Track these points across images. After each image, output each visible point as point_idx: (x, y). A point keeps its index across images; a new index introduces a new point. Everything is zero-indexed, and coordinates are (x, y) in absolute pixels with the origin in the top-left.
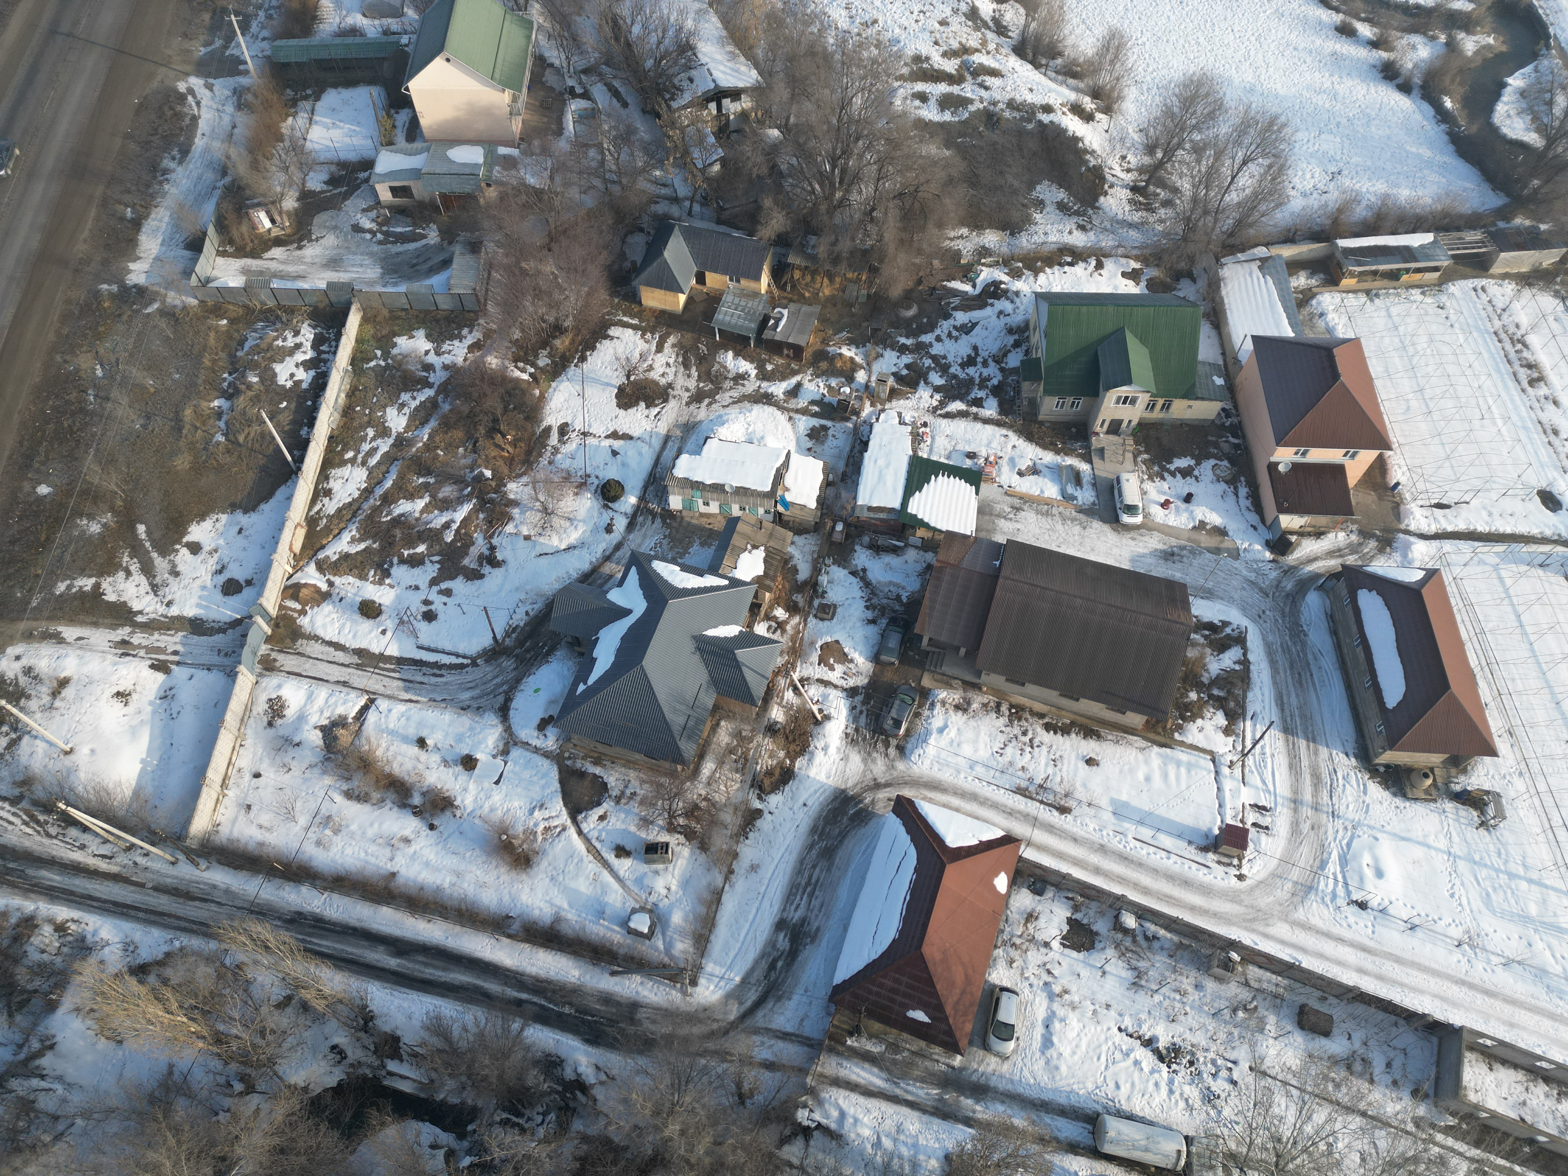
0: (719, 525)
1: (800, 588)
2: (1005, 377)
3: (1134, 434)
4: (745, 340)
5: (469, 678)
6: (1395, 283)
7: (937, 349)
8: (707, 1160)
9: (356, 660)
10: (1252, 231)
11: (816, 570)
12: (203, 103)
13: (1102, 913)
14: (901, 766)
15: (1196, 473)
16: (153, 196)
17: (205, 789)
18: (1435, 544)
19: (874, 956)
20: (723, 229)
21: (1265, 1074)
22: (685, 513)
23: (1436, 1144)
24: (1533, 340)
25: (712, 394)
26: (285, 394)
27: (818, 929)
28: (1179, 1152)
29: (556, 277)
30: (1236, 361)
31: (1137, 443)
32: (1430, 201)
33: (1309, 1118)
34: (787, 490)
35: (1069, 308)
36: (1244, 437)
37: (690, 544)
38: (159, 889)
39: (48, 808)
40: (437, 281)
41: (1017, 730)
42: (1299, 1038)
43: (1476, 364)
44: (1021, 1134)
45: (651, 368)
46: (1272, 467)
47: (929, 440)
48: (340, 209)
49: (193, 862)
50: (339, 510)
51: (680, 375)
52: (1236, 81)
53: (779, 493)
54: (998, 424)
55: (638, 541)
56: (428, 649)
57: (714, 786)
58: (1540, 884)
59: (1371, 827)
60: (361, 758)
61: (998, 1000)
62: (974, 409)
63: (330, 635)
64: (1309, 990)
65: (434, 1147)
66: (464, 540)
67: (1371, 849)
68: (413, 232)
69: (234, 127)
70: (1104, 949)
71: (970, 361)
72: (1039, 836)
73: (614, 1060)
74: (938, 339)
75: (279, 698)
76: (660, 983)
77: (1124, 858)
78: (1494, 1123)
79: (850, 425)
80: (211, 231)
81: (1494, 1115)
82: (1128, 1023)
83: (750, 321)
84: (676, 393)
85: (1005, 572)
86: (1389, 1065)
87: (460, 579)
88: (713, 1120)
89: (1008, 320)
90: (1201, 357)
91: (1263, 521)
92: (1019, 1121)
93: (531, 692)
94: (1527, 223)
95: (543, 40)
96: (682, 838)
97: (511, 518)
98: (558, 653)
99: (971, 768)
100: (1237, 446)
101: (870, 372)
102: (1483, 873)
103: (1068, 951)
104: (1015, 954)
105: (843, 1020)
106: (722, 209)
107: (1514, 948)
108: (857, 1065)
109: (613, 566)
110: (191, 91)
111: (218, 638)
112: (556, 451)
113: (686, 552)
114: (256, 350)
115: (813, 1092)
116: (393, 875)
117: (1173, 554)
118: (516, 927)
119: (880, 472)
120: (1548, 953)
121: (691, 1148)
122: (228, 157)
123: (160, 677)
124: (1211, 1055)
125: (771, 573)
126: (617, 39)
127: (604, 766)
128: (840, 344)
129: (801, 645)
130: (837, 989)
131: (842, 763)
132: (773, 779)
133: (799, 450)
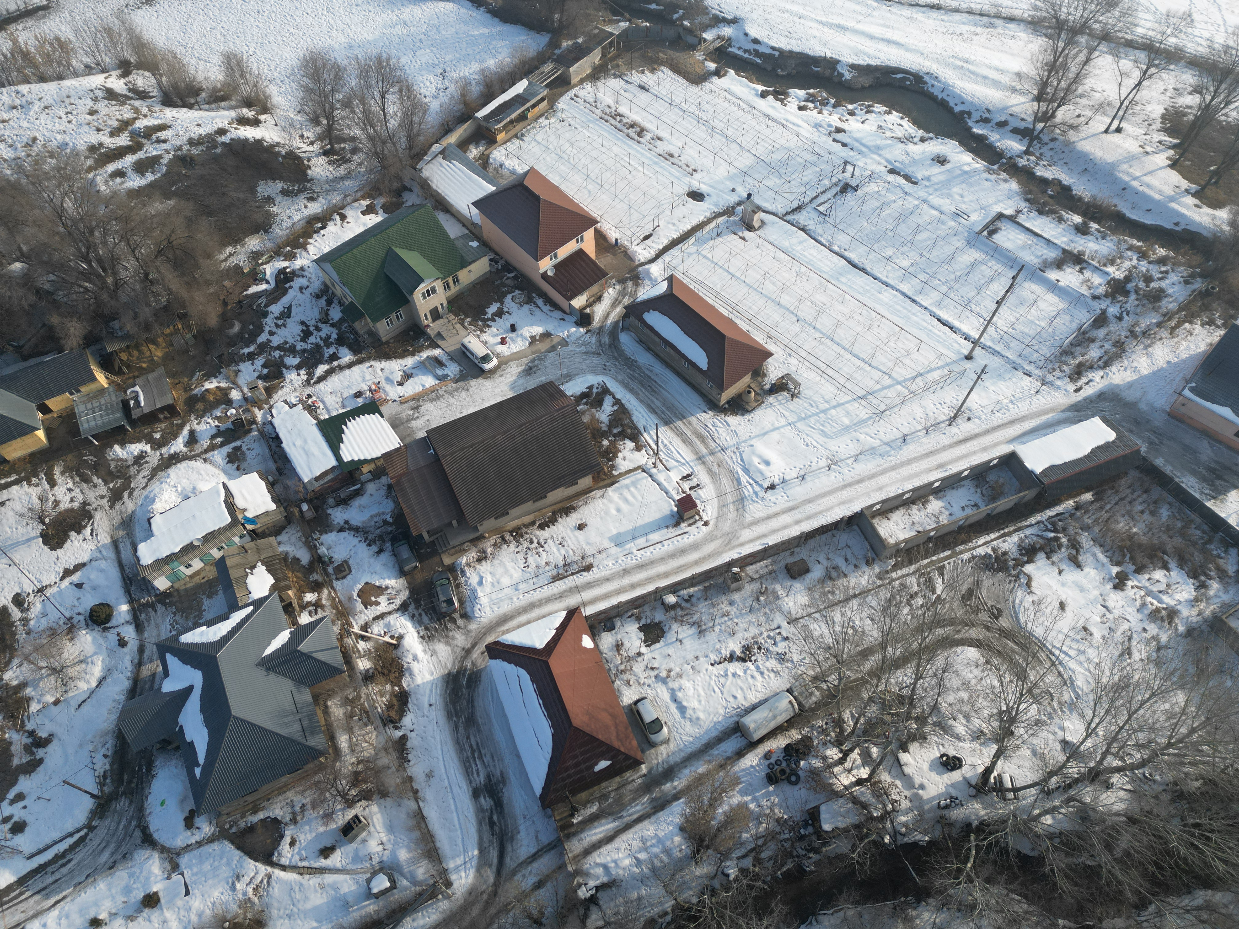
0: (212, 573)
1: (310, 569)
2: (339, 329)
3: (450, 311)
4: (120, 429)
5: (96, 842)
6: (527, 122)
7: (276, 341)
10: (421, 138)
11: (312, 548)
13: (654, 609)
14: (473, 626)
15: (505, 310)
18: (660, 261)
19: (549, 756)
20: (32, 361)
21: (797, 619)
22: (176, 586)
23: (894, 580)
24: (622, 110)
25: (126, 485)
27: (502, 773)
28: (790, 702)
30: (475, 225)
31: (456, 315)
32: (509, 60)
33: (834, 622)
34: (245, 510)
35: (344, 258)
36: (515, 269)
37: (200, 604)
41: (525, 544)
42: (798, 585)
43: (604, 143)
44: (707, 775)
45: (57, 503)
46: (544, 276)
47: (321, 404)
51: (87, 491)
52: (336, 46)
53: (240, 517)
54: (359, 362)
55: (155, 633)
57: (358, 749)
58: (839, 405)
59: (744, 442)
61: (638, 712)
62: (335, 363)
64: (782, 555)
67: (753, 453)
70: (670, 628)
71: (306, 334)
72: (587, 595)
74: (271, 333)
76: (426, 907)
77: (641, 567)
78: (909, 545)
79: (255, 433)
81: (906, 541)
82: (713, 657)
83: (113, 413)
84: (94, 506)
85: (441, 453)
86: (846, 560)
87: (22, 778)
89: (310, 290)
90: (452, 236)
91: (564, 312)
92: (702, 768)
93: (159, 808)
94: (570, 43)
96: (363, 803)
97: (29, 700)
98: (157, 763)
99: (517, 590)
100: (516, 278)
101: (239, 387)
102: (812, 420)
103: (653, 647)
104: (626, 676)
105: (561, 811)
106: (19, 348)
107: (853, 448)
108: (590, 829)
109: (149, 666)
112: (25, 621)
113: (200, 611)
115: (578, 872)
117: (531, 368)
119: (304, 450)
120: (868, 438)
124: (765, 634)
125: (280, 575)
127: (264, 808)
128: (200, 383)
129: (342, 605)
130: (543, 797)
131: (434, 657)
132: (396, 708)
133: (231, 477)
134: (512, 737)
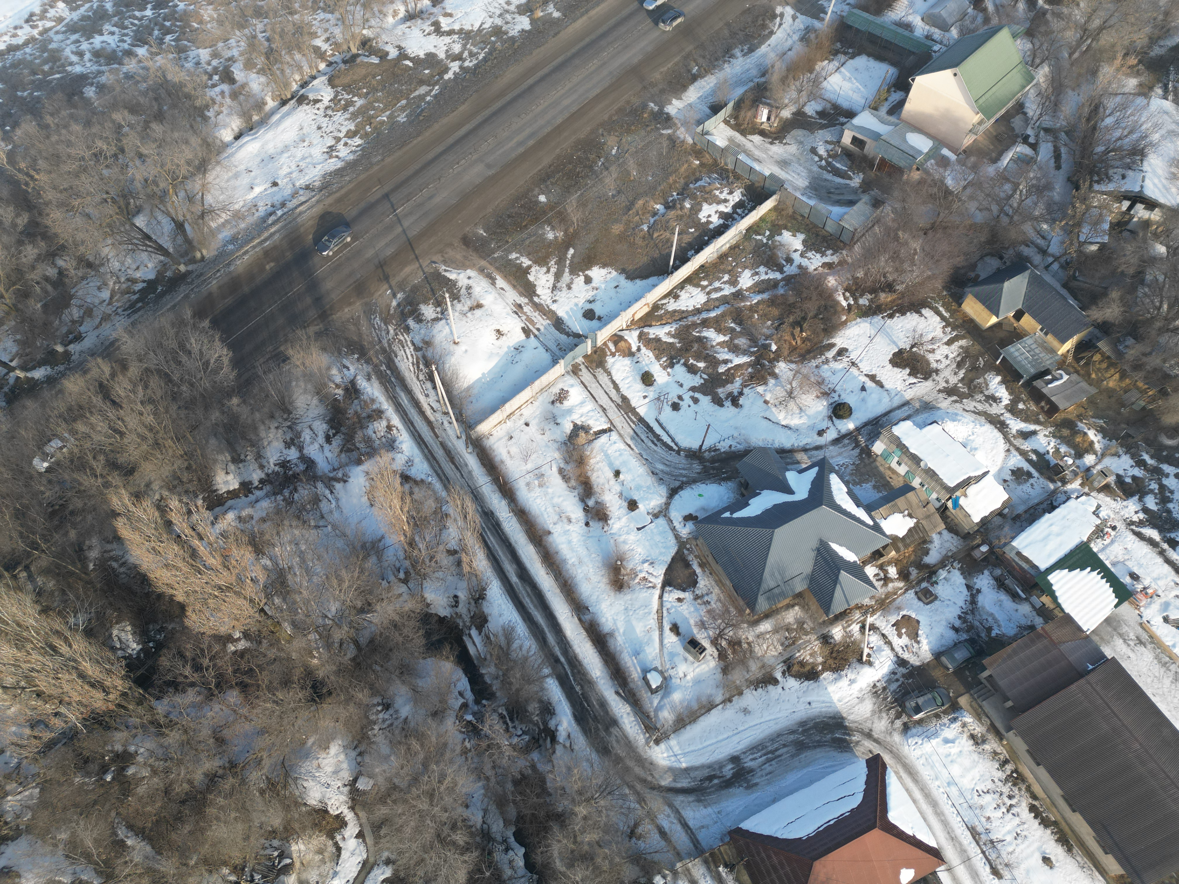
0: (897, 483)
1: (920, 566)
4: (1018, 376)
5: (669, 458)
7: (1170, 482)
8: (586, 847)
9: (619, 401)
11: (942, 564)
12: (784, 26)
14: (897, 738)
16: (714, 67)
17: (499, 412)
19: (779, 835)
20: (1064, 292)
22: (879, 459)
25: (962, 396)
26: (697, 224)
27: (756, 784)
29: (915, 253)
34: (966, 496)
37: (867, 481)
38: (443, 445)
39: (427, 364)
40: (837, 210)
41: (1006, 790)
45: (933, 351)
47: (1108, 541)
48: (813, 133)
49: (467, 444)
50: (675, 311)
51: (949, 369)
53: (958, 493)
55: (834, 454)
56: (661, 425)
57: (761, 641)
60: (581, 457)
62: (1165, 546)
63: (617, 378)
65: (461, 694)
66: (729, 377)
68: (846, 172)
69: (790, 50)
72: (962, 873)
73: (581, 741)
75: (567, 392)
79: (1052, 486)
80: (730, 105)
83: (1033, 366)
84: (937, 378)
85: (1091, 677)
87: (709, 398)
88: (608, 829)
93: (697, 493)
95: (1032, 94)
96: (716, 654)
97: (766, 383)
98: (730, 483)
99: (949, 784)
101: (1099, 461)
105: (727, 852)
106: (1074, 278)
109: (805, 457)
110: (782, 15)
111: (563, 337)
112: (827, 362)
113: (860, 483)
114: (702, 189)
115: (675, 874)
116: (549, 533)
118: (587, 617)
119: (1049, 535)
121: (583, 831)
122: (773, 66)
123: (523, 336)
125: (908, 541)
126: (1088, 120)
127: (704, 571)
128: (1090, 426)
129: (890, 603)
130: (739, 832)
131: (857, 700)
132: (802, 670)
133: (997, 476)
134: (791, 793)
